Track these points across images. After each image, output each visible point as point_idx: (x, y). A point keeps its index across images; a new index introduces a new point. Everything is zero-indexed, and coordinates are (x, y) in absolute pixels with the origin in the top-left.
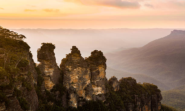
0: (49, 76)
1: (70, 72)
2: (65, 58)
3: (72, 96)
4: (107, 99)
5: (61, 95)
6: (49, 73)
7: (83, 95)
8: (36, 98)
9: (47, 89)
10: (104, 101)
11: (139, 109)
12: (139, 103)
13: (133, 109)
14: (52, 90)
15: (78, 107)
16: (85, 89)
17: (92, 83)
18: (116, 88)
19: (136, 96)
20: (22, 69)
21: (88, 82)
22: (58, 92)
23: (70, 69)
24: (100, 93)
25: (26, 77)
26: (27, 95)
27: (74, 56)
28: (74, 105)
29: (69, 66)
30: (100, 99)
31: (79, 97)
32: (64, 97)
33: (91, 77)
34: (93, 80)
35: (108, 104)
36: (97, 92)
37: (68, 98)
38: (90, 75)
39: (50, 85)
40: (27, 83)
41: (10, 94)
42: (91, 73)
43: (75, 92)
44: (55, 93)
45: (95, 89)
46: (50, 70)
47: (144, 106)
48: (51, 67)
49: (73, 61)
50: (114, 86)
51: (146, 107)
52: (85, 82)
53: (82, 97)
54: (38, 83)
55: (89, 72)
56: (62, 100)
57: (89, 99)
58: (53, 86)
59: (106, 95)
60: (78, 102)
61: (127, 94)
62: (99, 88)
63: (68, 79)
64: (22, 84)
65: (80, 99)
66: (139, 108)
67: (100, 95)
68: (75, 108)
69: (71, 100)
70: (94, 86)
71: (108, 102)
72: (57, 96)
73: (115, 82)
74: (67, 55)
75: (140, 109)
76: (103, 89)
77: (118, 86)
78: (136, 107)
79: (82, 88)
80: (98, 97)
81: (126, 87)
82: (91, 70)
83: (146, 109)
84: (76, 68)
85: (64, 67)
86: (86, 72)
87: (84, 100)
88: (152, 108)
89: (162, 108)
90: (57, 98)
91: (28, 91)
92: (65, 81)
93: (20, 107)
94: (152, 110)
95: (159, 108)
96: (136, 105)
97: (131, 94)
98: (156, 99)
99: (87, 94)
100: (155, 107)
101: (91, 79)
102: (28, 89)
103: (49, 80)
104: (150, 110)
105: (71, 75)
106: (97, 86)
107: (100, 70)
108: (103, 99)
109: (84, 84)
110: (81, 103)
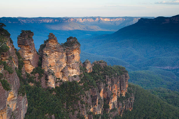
0: (29, 60)
1: (48, 56)
2: (43, 44)
3: (50, 77)
4: (82, 80)
5: (40, 77)
6: (29, 57)
7: (60, 76)
8: (17, 80)
10: (78, 82)
11: (109, 88)
12: (109, 83)
13: (104, 88)
14: (32, 73)
15: (56, 87)
16: (62, 71)
17: (68, 66)
18: (90, 70)
19: (107, 76)
20: (4, 54)
21: (64, 64)
22: (37, 75)
23: (48, 54)
24: (75, 74)
25: (7, 61)
26: (9, 77)
27: (52, 42)
28: (52, 85)
29: (47, 51)
30: (75, 79)
31: (57, 78)
32: (43, 79)
33: (67, 61)
34: (69, 63)
35: (83, 84)
36: (73, 73)
37: (47, 79)
38: (66, 59)
39: (30, 68)
40: (8, 66)
42: (67, 57)
43: (52, 74)
44: (35, 76)
45: (71, 71)
46: (29, 54)
47: (113, 85)
48: (30, 52)
49: (50, 46)
50: (87, 68)
51: (115, 85)
52: (62, 65)
53: (60, 79)
54: (19, 66)
55: (65, 56)
56: (41, 81)
57: (65, 80)
58: (32, 69)
59: (80, 76)
60: (56, 83)
61: (99, 75)
62: (74, 70)
63: (46, 62)
64: (4, 68)
65: (57, 80)
66: (109, 86)
67: (75, 76)
68: (53, 88)
69: (49, 81)
70: (69, 69)
71: (82, 82)
72: (37, 78)
73: (89, 65)
74: (45, 41)
75: (111, 87)
76: (78, 71)
77: (91, 68)
78: (107, 85)
79: (59, 70)
80: (73, 78)
81: (98, 69)
82: (67, 54)
83: (115, 87)
84: (53, 52)
85: (43, 51)
86: (62, 56)
87: (61, 81)
88: (120, 86)
89: (129, 86)
90: (37, 80)
91: (9, 73)
92: (44, 64)
93: (3, 88)
94: (121, 88)
95: (127, 86)
96: (107, 84)
97: (102, 75)
98: (124, 79)
99: (63, 76)
100: (123, 85)
101: (67, 63)
102: (9, 71)
103: (29, 63)
104: (119, 88)
105: (49, 59)
106: (73, 68)
107: (75, 54)
108: (78, 80)
109: (61, 67)
110: (58, 83)
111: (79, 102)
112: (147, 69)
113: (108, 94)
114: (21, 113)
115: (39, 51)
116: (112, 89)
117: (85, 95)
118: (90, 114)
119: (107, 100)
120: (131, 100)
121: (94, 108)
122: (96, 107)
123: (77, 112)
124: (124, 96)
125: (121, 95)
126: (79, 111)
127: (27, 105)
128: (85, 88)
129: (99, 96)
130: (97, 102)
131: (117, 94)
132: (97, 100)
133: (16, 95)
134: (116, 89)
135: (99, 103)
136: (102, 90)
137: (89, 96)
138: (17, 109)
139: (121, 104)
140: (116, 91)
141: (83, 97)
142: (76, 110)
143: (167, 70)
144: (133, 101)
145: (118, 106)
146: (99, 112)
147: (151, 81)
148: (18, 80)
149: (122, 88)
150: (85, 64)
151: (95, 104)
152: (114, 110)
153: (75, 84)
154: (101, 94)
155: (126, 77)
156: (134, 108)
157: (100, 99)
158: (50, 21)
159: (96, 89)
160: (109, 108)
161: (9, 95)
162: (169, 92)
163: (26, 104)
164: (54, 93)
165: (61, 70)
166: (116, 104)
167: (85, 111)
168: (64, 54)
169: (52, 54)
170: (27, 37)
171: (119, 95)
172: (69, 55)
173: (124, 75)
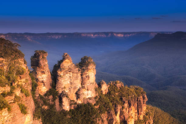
0: (43, 82)
1: (62, 77)
2: (57, 64)
3: (64, 100)
4: (97, 102)
5: (54, 99)
7: (75, 99)
9: (41, 94)
10: (93, 104)
11: (126, 110)
12: (126, 105)
13: (121, 110)
14: (46, 95)
15: (70, 110)
16: (76, 93)
17: (83, 87)
18: (105, 92)
20: (20, 77)
21: (79, 86)
22: (51, 97)
23: (62, 75)
24: (90, 96)
25: (24, 84)
26: (26, 101)
27: (66, 62)
28: (66, 108)
29: (61, 72)
30: (91, 101)
31: (71, 101)
32: (57, 102)
33: (82, 82)
34: (84, 84)
35: (98, 106)
36: (88, 95)
37: (61, 102)
38: (81, 80)
40: (25, 89)
41: (12, 100)
42: (82, 78)
43: (67, 96)
44: (49, 98)
45: (85, 92)
46: (43, 76)
47: (130, 107)
48: (44, 73)
49: (64, 67)
51: (132, 107)
52: (76, 86)
53: (74, 101)
55: (80, 77)
56: (55, 104)
57: (80, 103)
58: (46, 91)
59: (96, 98)
60: (70, 105)
61: (115, 96)
63: (60, 84)
64: (21, 91)
65: (71, 103)
66: (126, 109)
67: (90, 99)
68: (67, 111)
69: (63, 104)
70: (84, 90)
72: (51, 100)
73: (104, 86)
74: (59, 61)
75: (127, 110)
76: (93, 92)
77: (106, 89)
78: (123, 108)
79: (74, 92)
80: (88, 100)
82: (81, 75)
83: (133, 110)
84: (67, 73)
85: (57, 73)
86: (77, 77)
87: (76, 103)
88: (138, 108)
90: (51, 102)
91: (26, 96)
92: (58, 86)
93: (20, 112)
95: (145, 108)
96: (123, 106)
97: (118, 96)
98: (142, 100)
99: (78, 98)
100: (141, 107)
101: (82, 84)
102: (26, 95)
103: (43, 85)
104: (136, 111)
105: (63, 80)
106: (88, 90)
107: (90, 75)
108: (93, 102)
109: (75, 88)
110: (73, 106)
112: (165, 89)
116: (129, 112)
117: (101, 118)
124: (142, 119)
125: (139, 118)
128: (101, 110)
131: (134, 117)
132: (114, 123)
134: (133, 112)
136: (119, 113)
137: (105, 119)
140: (134, 114)
141: (99, 120)
147: (170, 102)
149: (139, 110)
150: (100, 85)
153: (91, 106)
154: (118, 117)
155: (144, 98)
158: (59, 37)
159: (112, 112)
164: (68, 117)
168: (79, 75)
169: (67, 75)
170: (41, 57)
171: (137, 119)
172: (84, 76)
173: (141, 97)
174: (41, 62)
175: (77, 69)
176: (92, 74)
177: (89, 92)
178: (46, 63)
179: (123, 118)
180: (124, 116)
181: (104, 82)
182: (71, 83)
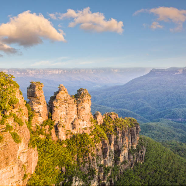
0: (39, 112)
1: (58, 108)
3: (60, 129)
4: (92, 132)
5: (50, 129)
6: (39, 109)
8: (27, 132)
9: (38, 124)
10: (89, 134)
12: (120, 135)
13: (115, 140)
14: (42, 125)
15: (66, 140)
16: (72, 124)
17: (79, 118)
18: (100, 122)
19: (118, 128)
20: (13, 106)
21: (75, 116)
22: (47, 127)
23: (58, 105)
24: (86, 127)
25: (17, 114)
26: (20, 129)
28: (63, 137)
29: (57, 102)
30: (85, 131)
31: (67, 131)
32: (53, 130)
33: (77, 113)
34: (79, 115)
35: (93, 136)
36: (83, 125)
38: (77, 111)
39: (40, 119)
40: (18, 119)
41: (3, 129)
42: (78, 109)
43: (62, 126)
44: (45, 128)
45: (81, 123)
46: (39, 106)
47: (124, 137)
48: (40, 104)
49: (60, 98)
50: (98, 120)
51: (126, 138)
52: (72, 117)
53: (70, 131)
54: (29, 118)
55: (75, 108)
56: (51, 134)
57: (76, 133)
58: (42, 121)
59: (90, 128)
60: (66, 135)
61: (109, 127)
63: (56, 114)
64: (14, 120)
65: (67, 133)
66: (120, 139)
67: (85, 129)
68: (63, 140)
69: (59, 133)
70: (80, 121)
71: (93, 134)
72: (47, 130)
73: (100, 117)
74: (55, 93)
75: (121, 140)
76: (88, 123)
77: (102, 120)
78: (117, 138)
79: (69, 122)
80: (84, 130)
81: (109, 121)
82: (77, 106)
83: (126, 140)
84: (63, 104)
85: (53, 103)
86: (73, 108)
87: (71, 133)
88: (131, 138)
89: (140, 139)
90: (47, 132)
91: (19, 126)
92: (54, 116)
93: (13, 140)
94: (131, 141)
95: (138, 138)
96: (117, 136)
97: (112, 127)
98: (135, 131)
99: (74, 128)
100: (134, 137)
101: (77, 115)
102: (19, 124)
103: (39, 115)
104: (130, 141)
105: (59, 111)
106: (83, 120)
107: (85, 106)
108: (88, 132)
109: (71, 118)
110: (69, 135)
111: (90, 154)
112: (159, 121)
113: (119, 147)
114: (31, 165)
115: (49, 103)
116: (123, 142)
117: (96, 147)
118: (100, 166)
119: (118, 152)
120: (142, 152)
121: (105, 161)
122: (106, 159)
123: (87, 165)
124: (136, 148)
125: (132, 147)
126: (90, 164)
127: (37, 158)
128: (95, 140)
129: (110, 148)
130: (108, 154)
131: (128, 147)
132: (108, 152)
133: (27, 147)
134: (127, 141)
135: (110, 156)
136: (113, 142)
137: (100, 148)
138: (27, 162)
139: (131, 157)
140: (127, 143)
141: (94, 149)
142: (87, 162)
143: (179, 122)
144: (144, 154)
145: (129, 158)
146: (110, 164)
147: (162, 133)
148: (29, 132)
149: (133, 140)
150: (95, 116)
151: (106, 156)
152: (125, 162)
153: (86, 135)
154: (112, 147)
155: (137, 129)
156: (145, 161)
157: (111, 151)
158: (59, 72)
159: (107, 141)
160: (120, 160)
161: (20, 147)
162: (181, 144)
163: (36, 156)
165: (71, 122)
166: (127, 157)
167: (96, 164)
168: (75, 106)
169: (62, 106)
170: (37, 88)
171: (130, 148)
172: (80, 107)
173: (135, 128)
174: (37, 92)
175: (73, 100)
176: (87, 105)
177: (85, 122)
178: (42, 94)
179: (117, 147)
180: (118, 145)
181: (99, 113)
182: (67, 114)
